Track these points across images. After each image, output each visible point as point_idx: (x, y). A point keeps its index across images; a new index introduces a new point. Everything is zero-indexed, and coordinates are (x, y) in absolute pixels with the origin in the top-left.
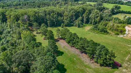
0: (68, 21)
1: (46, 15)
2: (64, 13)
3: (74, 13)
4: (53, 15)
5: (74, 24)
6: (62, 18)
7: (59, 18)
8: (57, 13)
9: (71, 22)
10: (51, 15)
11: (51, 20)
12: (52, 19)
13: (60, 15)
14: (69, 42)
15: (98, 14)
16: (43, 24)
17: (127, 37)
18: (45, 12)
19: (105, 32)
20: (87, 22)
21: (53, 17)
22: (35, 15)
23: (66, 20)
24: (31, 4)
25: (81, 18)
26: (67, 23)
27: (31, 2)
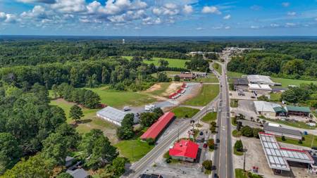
1: (43, 73)
2: (70, 70)
3: (87, 70)
4: (54, 72)
5: (86, 84)
6: (68, 76)
7: (63, 77)
8: (59, 70)
9: (81, 82)
10: (51, 72)
11: (51, 79)
13: (66, 72)
16: (36, 84)
17: (143, 93)
18: (42, 69)
19: (121, 89)
20: (108, 81)
21: (53, 75)
22: (25, 74)
23: (73, 78)
24: (20, 60)
25: (94, 76)
26: (75, 82)
27: (20, 58)
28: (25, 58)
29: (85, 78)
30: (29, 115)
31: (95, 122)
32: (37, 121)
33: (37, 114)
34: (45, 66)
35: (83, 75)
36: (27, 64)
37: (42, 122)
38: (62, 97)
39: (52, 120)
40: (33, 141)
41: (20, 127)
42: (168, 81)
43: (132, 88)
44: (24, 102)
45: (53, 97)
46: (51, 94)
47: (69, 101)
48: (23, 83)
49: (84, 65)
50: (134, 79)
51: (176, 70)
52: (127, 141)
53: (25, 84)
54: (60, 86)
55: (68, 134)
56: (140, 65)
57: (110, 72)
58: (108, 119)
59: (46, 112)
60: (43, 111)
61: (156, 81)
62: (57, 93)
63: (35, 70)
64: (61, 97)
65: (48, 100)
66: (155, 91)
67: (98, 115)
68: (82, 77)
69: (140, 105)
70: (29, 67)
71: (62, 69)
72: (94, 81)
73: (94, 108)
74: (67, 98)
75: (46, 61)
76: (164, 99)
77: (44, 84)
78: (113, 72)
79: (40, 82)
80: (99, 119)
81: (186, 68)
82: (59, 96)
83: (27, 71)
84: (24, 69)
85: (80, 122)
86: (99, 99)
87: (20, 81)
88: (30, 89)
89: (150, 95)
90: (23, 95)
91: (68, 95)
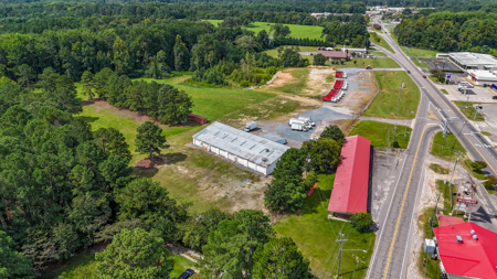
0: (127, 64)
1: (57, 48)
2: (113, 42)
3: (145, 44)
4: (80, 46)
5: (146, 72)
6: (108, 55)
7: (100, 55)
8: (91, 42)
9: (136, 66)
10: (74, 46)
11: (75, 61)
12: (77, 58)
13: (103, 47)
14: (114, 101)
15: (212, 43)
16: (48, 70)
17: (263, 89)
18: (55, 39)
19: (217, 82)
20: (185, 66)
21: (79, 53)
22: (23, 49)
23: (121, 59)
24: (10, 25)
25: (161, 54)
26: (124, 67)
27: (11, 21)
28: (21, 21)
29: (141, 58)
30: (41, 158)
31: (195, 160)
32: (64, 172)
33: (63, 154)
34: (61, 34)
35: (138, 54)
36: (25, 31)
37: (80, 176)
38: (105, 99)
39: (103, 168)
40: (60, 231)
41: (21, 195)
42: (302, 66)
43: (238, 79)
44: (26, 116)
45: (86, 98)
46: (81, 91)
47: (121, 108)
48: (20, 68)
49: (138, 32)
50: (237, 60)
51: (307, 43)
52: (293, 216)
53: (23, 69)
54: (98, 76)
55: (152, 208)
56: (240, 33)
57: (189, 47)
58: (225, 155)
59: (85, 145)
60: (76, 143)
61: (278, 65)
62: (93, 90)
63: (42, 42)
64: (102, 98)
65: (77, 105)
66: (286, 85)
67: (198, 143)
68: (136, 57)
69: (272, 116)
70: (30, 36)
71: (95, 41)
72: (160, 65)
73: (180, 124)
74: (115, 101)
75: (61, 25)
76: (314, 102)
77: (62, 72)
78: (195, 48)
79: (53, 66)
80: (202, 151)
81: (324, 39)
82: (97, 96)
83: (26, 43)
84: (20, 39)
85: (159, 160)
86: (190, 105)
87: (13, 65)
88: (35, 80)
89: (281, 95)
90: (21, 96)
91: (117, 94)
